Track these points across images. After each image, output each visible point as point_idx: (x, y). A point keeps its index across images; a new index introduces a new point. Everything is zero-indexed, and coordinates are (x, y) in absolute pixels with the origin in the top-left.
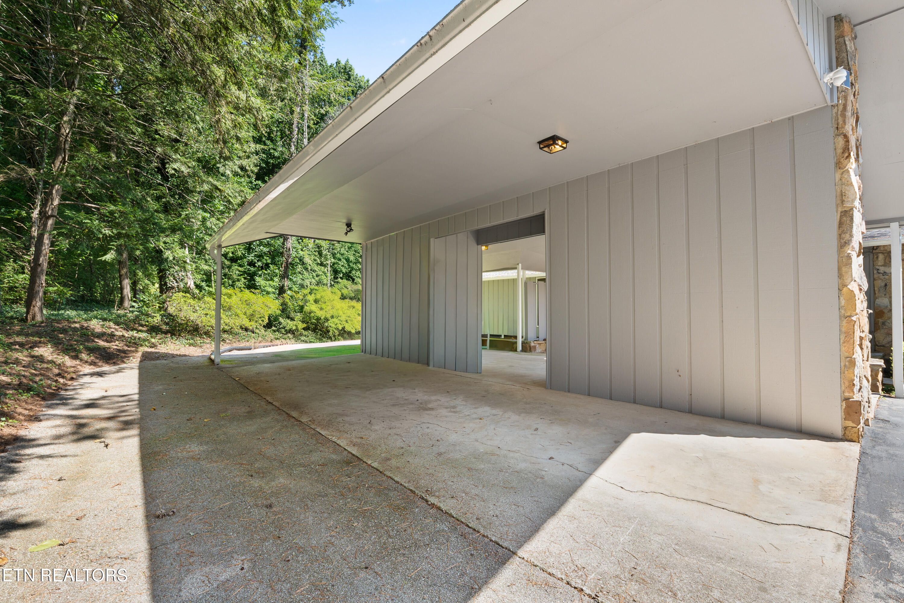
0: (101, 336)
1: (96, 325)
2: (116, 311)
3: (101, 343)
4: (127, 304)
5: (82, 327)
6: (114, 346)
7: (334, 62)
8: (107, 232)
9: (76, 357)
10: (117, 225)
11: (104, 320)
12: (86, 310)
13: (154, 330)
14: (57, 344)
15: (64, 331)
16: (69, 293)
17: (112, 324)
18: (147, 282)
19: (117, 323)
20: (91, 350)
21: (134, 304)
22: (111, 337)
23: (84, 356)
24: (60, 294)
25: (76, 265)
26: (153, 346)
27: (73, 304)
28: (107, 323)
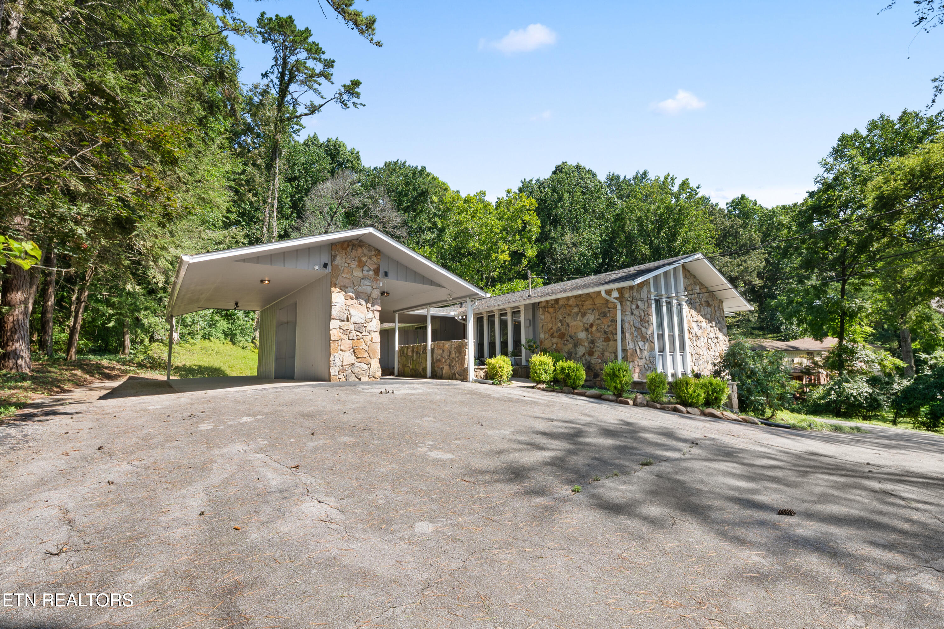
0: (107, 368)
1: (105, 362)
2: (121, 356)
3: (107, 371)
4: (127, 351)
5: (97, 363)
6: (113, 373)
7: (325, 140)
8: (111, 312)
9: (92, 376)
10: (117, 308)
11: (110, 360)
12: (101, 356)
13: (140, 365)
14: (83, 370)
15: (87, 365)
16: (91, 345)
17: (115, 362)
18: (144, 336)
19: (118, 362)
20: (100, 373)
21: (132, 351)
22: (113, 369)
23: (97, 376)
24: (86, 345)
25: (96, 326)
26: (138, 374)
27: (93, 351)
28: (112, 362)
